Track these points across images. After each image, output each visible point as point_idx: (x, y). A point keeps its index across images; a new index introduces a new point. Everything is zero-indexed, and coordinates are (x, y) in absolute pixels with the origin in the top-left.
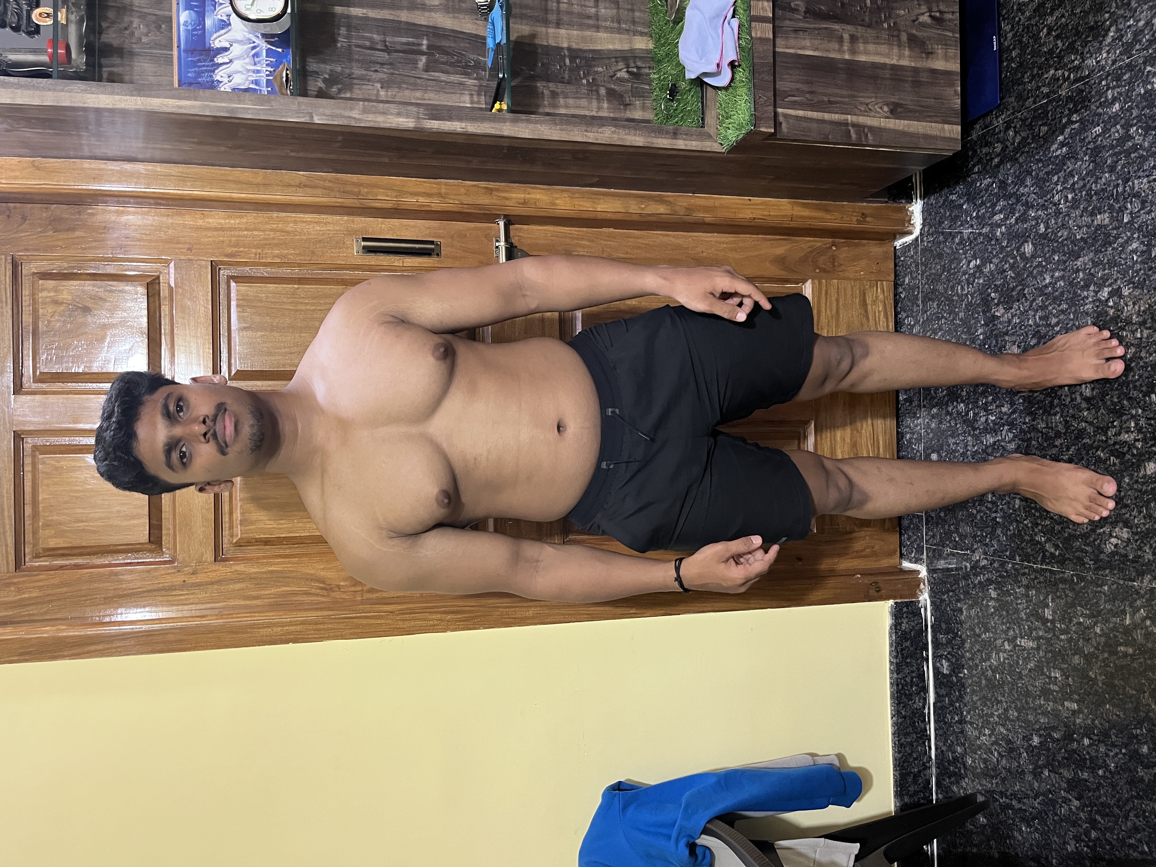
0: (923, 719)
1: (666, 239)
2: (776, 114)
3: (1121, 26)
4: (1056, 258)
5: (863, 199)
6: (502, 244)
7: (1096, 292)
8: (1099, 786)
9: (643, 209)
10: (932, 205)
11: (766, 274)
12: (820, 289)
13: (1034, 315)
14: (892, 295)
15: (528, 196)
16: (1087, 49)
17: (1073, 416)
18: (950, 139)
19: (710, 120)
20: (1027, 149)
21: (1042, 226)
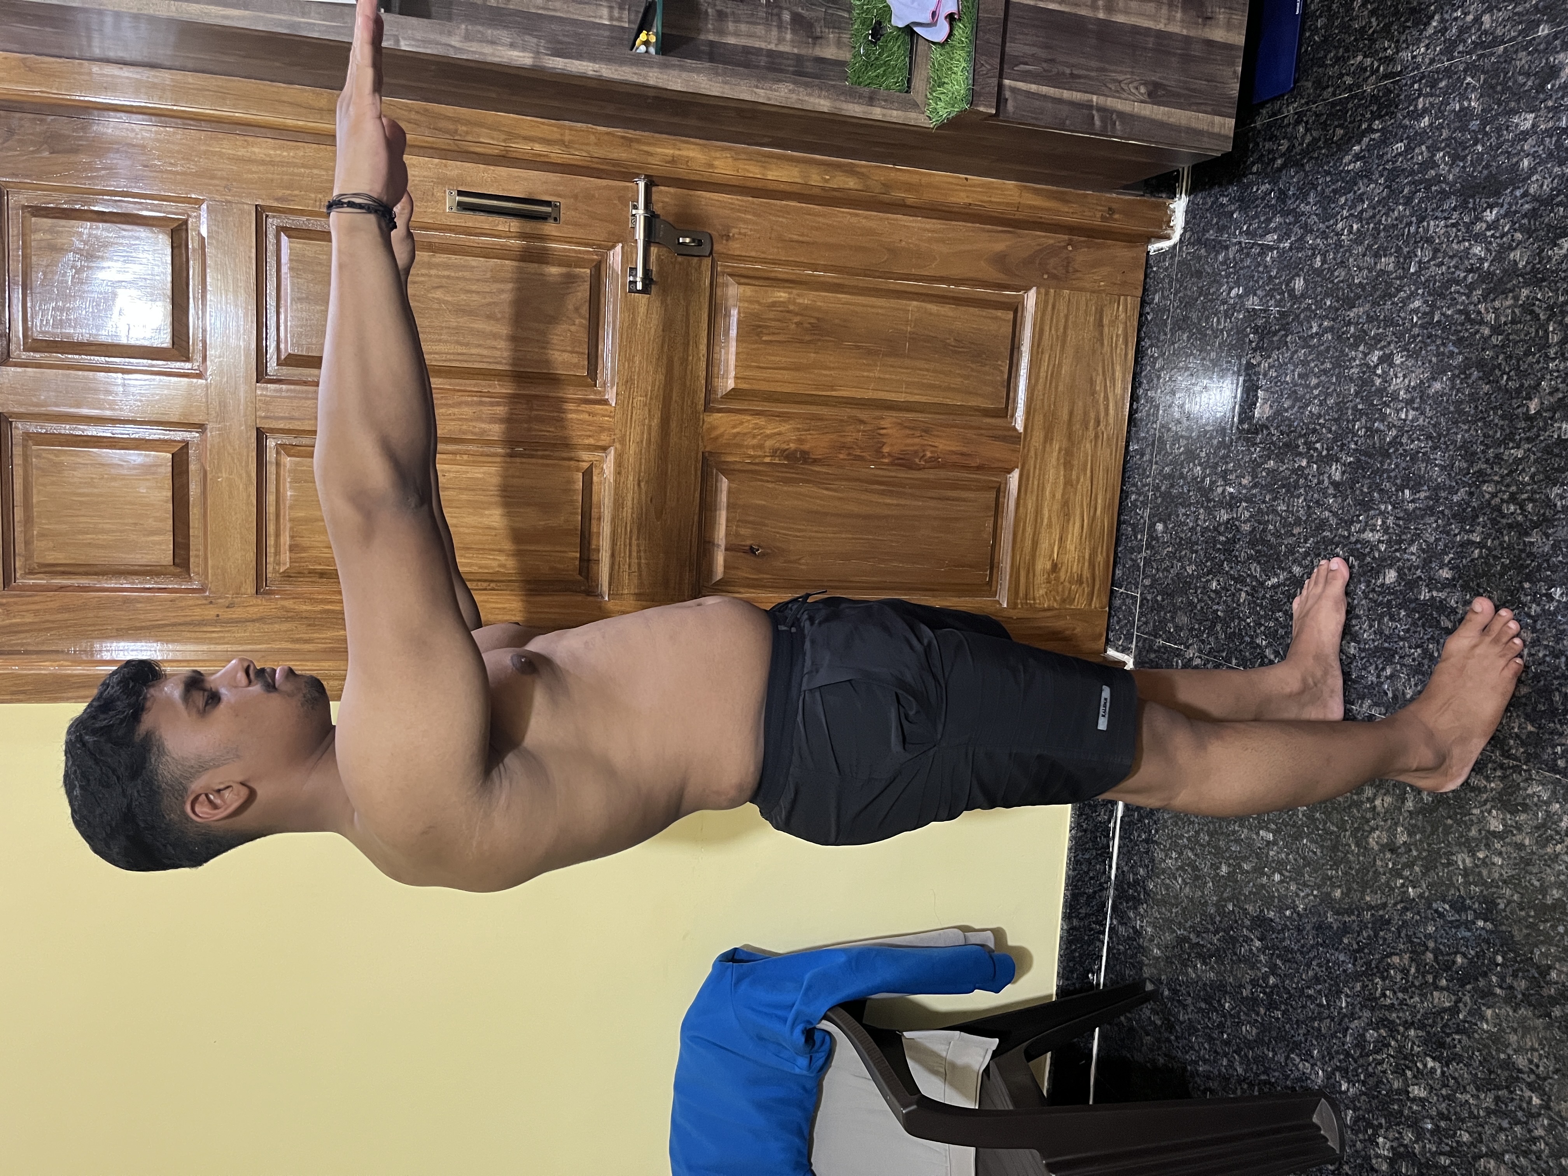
0: (1107, 834)
1: (854, 220)
2: (1000, 86)
3: (1447, 16)
4: (1328, 303)
5: (1111, 189)
6: (640, 212)
7: (1365, 355)
8: (1285, 928)
9: (827, 181)
10: (1198, 204)
11: (980, 276)
12: (1046, 302)
13: (1294, 371)
14: (1137, 315)
15: (677, 152)
16: (1403, 38)
17: (1317, 502)
18: (1218, 136)
19: (918, 83)
20: (1316, 155)
21: (1318, 259)
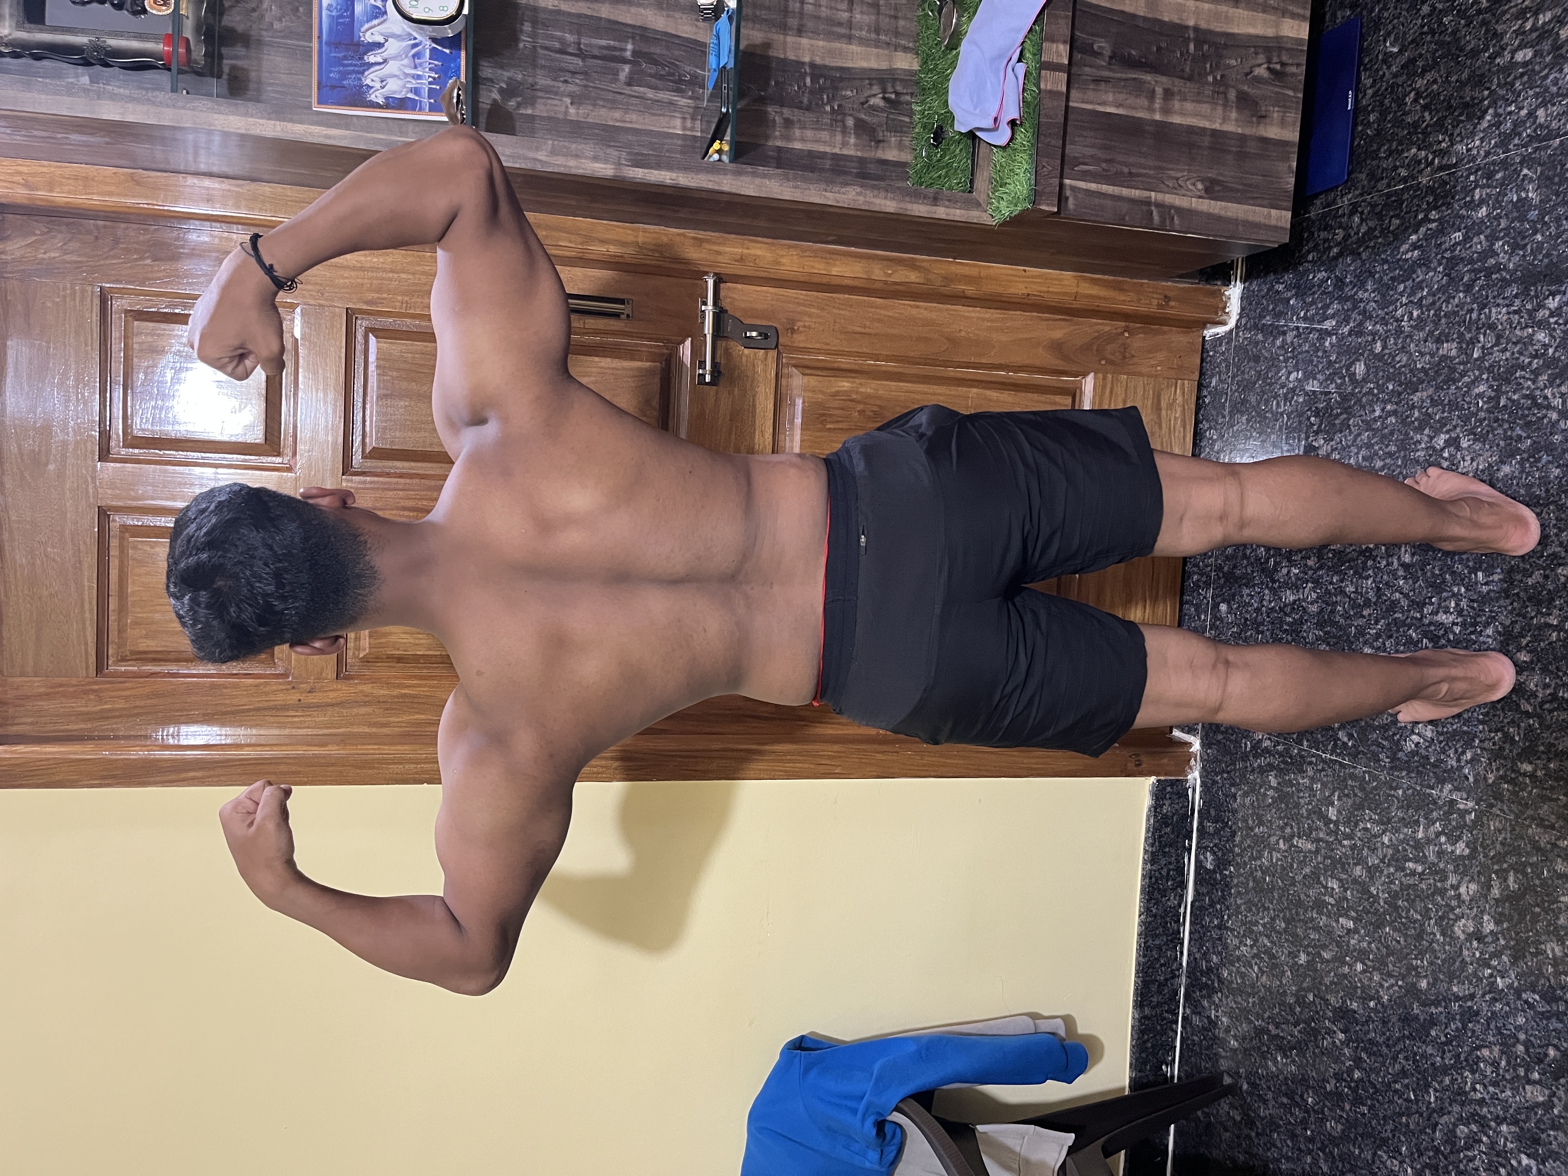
0: (1177, 919)
1: (914, 311)
2: (1061, 186)
3: (1500, 111)
4: (1391, 387)
5: (1168, 277)
6: (709, 308)
7: (1431, 438)
8: (1369, 1019)
9: (890, 275)
10: (1253, 291)
11: (1038, 363)
12: (1104, 387)
13: (1357, 454)
14: (1194, 398)
15: (745, 251)
16: (1457, 131)
17: (1387, 584)
18: (1276, 228)
19: (981, 184)
20: (1372, 244)
21: (1379, 344)
